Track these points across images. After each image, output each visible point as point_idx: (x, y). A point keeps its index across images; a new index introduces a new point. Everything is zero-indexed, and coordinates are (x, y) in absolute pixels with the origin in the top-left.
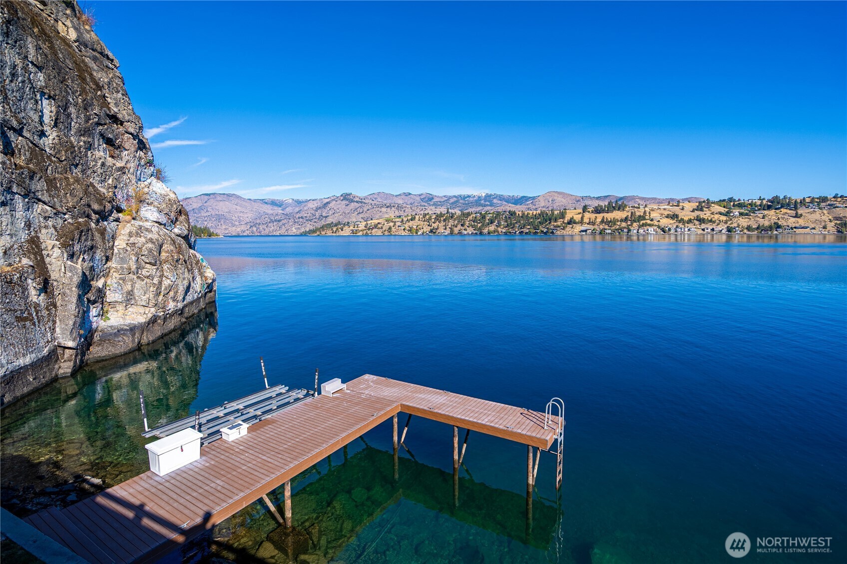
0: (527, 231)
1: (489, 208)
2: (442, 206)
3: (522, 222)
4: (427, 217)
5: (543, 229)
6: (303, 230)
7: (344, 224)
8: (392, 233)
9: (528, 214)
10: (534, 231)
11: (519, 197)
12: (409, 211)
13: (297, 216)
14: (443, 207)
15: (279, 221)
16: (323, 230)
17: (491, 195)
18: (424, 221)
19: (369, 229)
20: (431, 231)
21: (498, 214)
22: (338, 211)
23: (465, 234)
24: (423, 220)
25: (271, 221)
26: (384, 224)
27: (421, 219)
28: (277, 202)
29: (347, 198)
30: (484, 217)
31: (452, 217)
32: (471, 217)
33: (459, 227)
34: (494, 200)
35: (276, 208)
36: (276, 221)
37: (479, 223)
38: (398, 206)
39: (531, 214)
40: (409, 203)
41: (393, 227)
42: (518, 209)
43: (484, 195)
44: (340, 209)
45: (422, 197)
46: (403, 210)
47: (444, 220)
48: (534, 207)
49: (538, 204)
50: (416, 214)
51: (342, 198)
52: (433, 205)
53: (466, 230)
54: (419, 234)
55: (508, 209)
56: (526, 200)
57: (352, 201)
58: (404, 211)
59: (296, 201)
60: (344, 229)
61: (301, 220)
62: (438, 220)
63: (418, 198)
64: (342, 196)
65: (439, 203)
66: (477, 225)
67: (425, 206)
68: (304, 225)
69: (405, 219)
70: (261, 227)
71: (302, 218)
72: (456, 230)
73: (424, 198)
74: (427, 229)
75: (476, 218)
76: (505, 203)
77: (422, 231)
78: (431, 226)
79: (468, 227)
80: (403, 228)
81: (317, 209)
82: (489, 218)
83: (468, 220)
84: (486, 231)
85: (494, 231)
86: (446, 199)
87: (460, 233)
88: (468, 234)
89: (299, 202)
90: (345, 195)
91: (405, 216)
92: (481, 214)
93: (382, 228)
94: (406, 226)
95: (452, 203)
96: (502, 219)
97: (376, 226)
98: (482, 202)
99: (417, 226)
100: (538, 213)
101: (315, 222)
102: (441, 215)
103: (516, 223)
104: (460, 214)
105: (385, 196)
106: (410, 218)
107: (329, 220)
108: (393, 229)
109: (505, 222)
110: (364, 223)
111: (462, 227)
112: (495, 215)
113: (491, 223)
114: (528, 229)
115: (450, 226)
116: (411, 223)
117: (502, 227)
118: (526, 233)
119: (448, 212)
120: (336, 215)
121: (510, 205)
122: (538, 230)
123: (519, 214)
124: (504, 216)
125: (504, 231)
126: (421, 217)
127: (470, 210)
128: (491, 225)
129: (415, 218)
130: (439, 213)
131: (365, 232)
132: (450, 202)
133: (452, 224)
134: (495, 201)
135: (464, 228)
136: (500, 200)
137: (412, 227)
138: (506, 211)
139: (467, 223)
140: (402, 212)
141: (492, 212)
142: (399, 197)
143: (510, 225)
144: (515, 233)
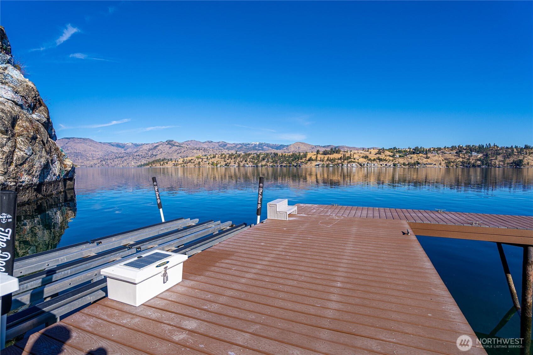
0: (285, 165)
1: (261, 151)
2: (232, 149)
3: (282, 160)
4: (224, 156)
5: (294, 164)
6: (139, 164)
7: (168, 160)
8: (200, 166)
9: (285, 155)
10: (289, 165)
11: (279, 145)
13: (135, 155)
14: (233, 151)
15: (122, 157)
16: (154, 164)
17: (262, 144)
18: (221, 158)
19: (185, 163)
20: (226, 165)
21: (267, 154)
22: (164, 151)
23: (247, 167)
24: (221, 157)
25: (116, 158)
26: (195, 160)
27: (219, 157)
28: (121, 145)
29: (170, 143)
30: (258, 156)
31: (239, 156)
32: (251, 156)
33: (244, 162)
34: (264, 147)
35: (120, 149)
36: (120, 157)
37: (256, 160)
38: (204, 149)
39: (287, 155)
40: (211, 147)
42: (280, 152)
43: (258, 143)
44: (165, 150)
45: (219, 144)
46: (207, 152)
47: (234, 158)
48: (288, 151)
49: (290, 150)
50: (216, 154)
51: (167, 143)
52: (226, 149)
53: (248, 164)
54: (218, 166)
55: (273, 152)
56: (283, 147)
57: (174, 145)
58: (208, 152)
59: (134, 145)
60: (168, 163)
61: (138, 157)
62: (230, 158)
63: (217, 145)
64: (167, 142)
65: (230, 148)
66: (255, 161)
67: (221, 149)
68: (140, 161)
69: (209, 157)
70: (109, 162)
71: (139, 155)
72: (242, 164)
73: (221, 145)
74: (223, 163)
75: (254, 157)
76: (270, 148)
77: (220, 164)
78: (226, 162)
79: (249, 162)
80: (208, 162)
81: (149, 150)
82: (262, 157)
83: (249, 158)
84: (260, 165)
85: (265, 165)
86: (235, 145)
87: (244, 166)
88: (249, 167)
89: (136, 145)
90: (169, 142)
91: (209, 155)
92: (257, 154)
93: (194, 162)
94: (210, 161)
95: (239, 148)
97: (190, 161)
98: (257, 148)
99: (217, 161)
100: (291, 154)
101: (148, 158)
102: (232, 155)
103: (278, 160)
104: (244, 154)
105: (196, 143)
106: (212, 156)
107: (158, 157)
108: (201, 163)
109: (271, 159)
110: (182, 159)
111: (245, 163)
112: (265, 155)
113: (263, 160)
114: (286, 163)
115: (238, 162)
116: (213, 160)
117: (270, 162)
119: (236, 153)
120: (163, 154)
121: (274, 150)
122: (291, 164)
123: (280, 155)
124: (271, 156)
125: (271, 165)
126: (219, 156)
127: (250, 152)
128: (263, 161)
129: (215, 156)
130: (231, 154)
131: (183, 165)
132: (237, 147)
133: (239, 160)
134: (265, 147)
135: (246, 163)
136: (268, 147)
137: (214, 162)
138: (271, 153)
139: (249, 160)
140: (207, 153)
141: (263, 153)
142: (205, 143)
143: (274, 161)
144: (278, 166)
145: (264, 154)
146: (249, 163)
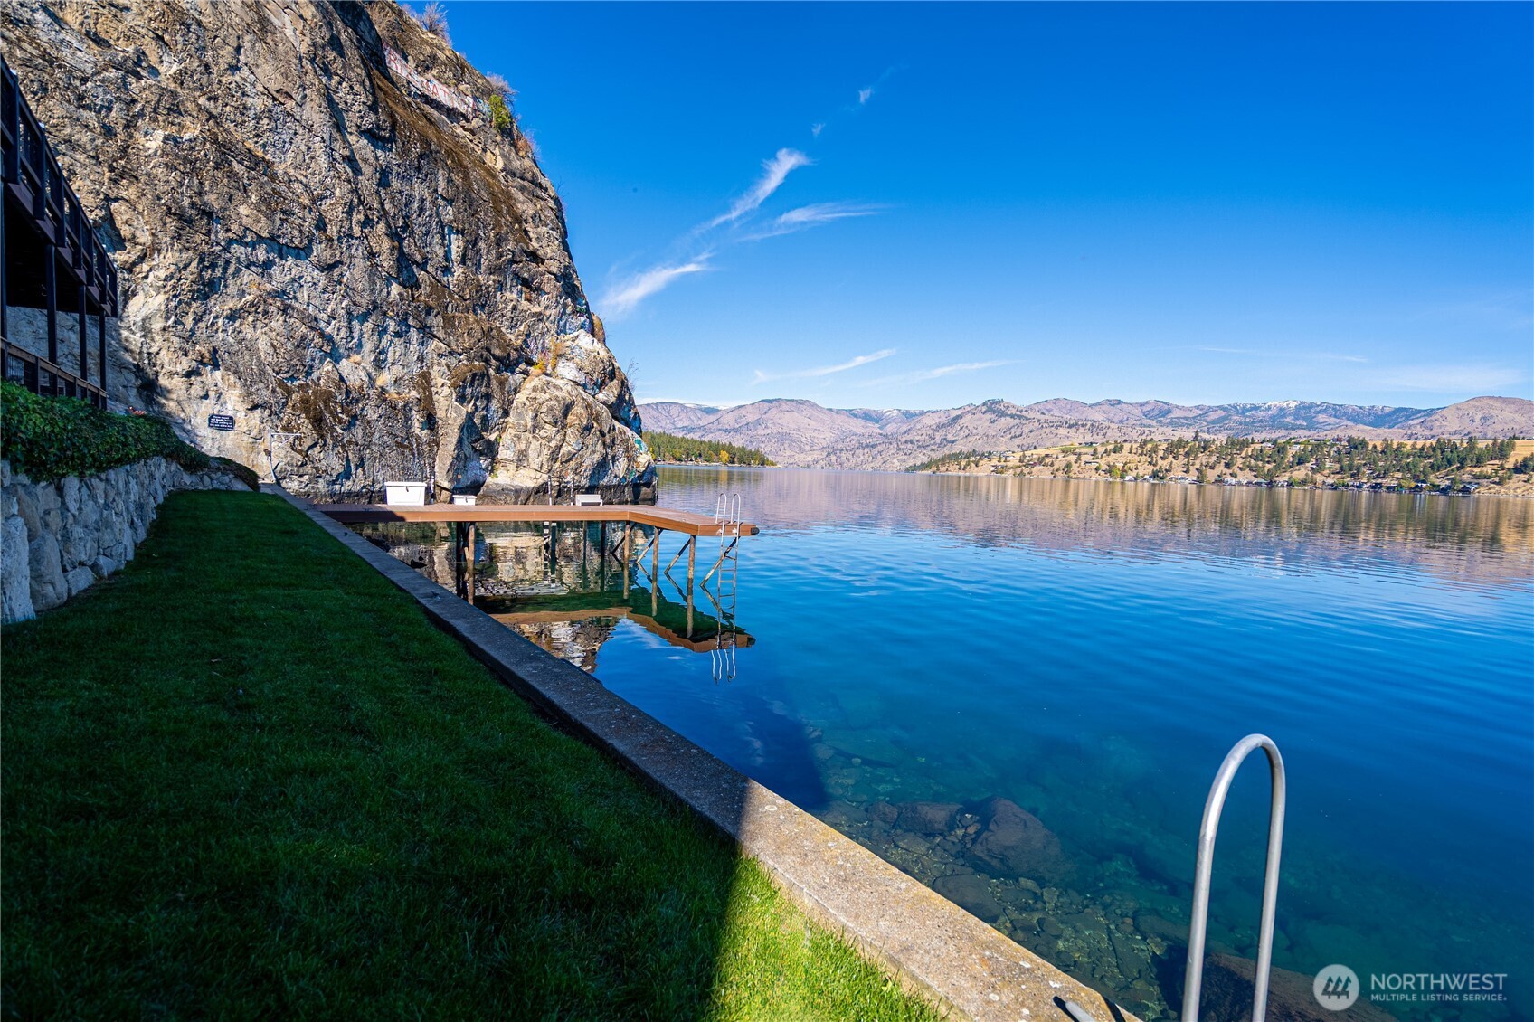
0: (1394, 483)
2: (1186, 425)
3: (1381, 464)
4: (1149, 446)
5: (1437, 482)
6: (911, 463)
7: (983, 454)
8: (1071, 474)
9: (1400, 446)
10: (1413, 484)
11: (1387, 410)
12: (1114, 436)
13: (904, 440)
14: (1189, 429)
15: (874, 446)
16: (944, 464)
17: (1312, 405)
18: (1141, 454)
19: (1026, 466)
20: (1154, 475)
21: (1320, 445)
22: (975, 431)
23: (1231, 484)
24: (1140, 452)
25: (861, 446)
26: (1057, 458)
27: (1134, 451)
28: (873, 414)
29: (994, 408)
30: (1281, 450)
31: (1205, 448)
32: (1250, 450)
33: (1220, 468)
34: (1320, 416)
35: (870, 424)
36: (868, 446)
37: (1268, 462)
38: (1092, 425)
39: (1409, 447)
40: (1116, 420)
41: (1074, 464)
42: (1375, 437)
43: (1293, 404)
44: (979, 429)
45: (1145, 409)
46: (1102, 433)
47: (1187, 455)
48: (1427, 432)
49: (1440, 427)
50: (1125, 441)
51: (984, 409)
52: (1168, 425)
53: (1236, 476)
54: (1127, 478)
55: (1355, 435)
56: (1408, 418)
57: (1003, 414)
58: (1104, 435)
59: (903, 414)
60: (980, 463)
61: (909, 446)
62: (1172, 452)
63: (1137, 411)
64: (984, 404)
65: (1183, 421)
66: (1263, 467)
67: (1150, 426)
68: (913, 455)
69: (1101, 450)
70: (844, 455)
71: (911, 442)
72: (1211, 475)
73: (1150, 411)
74: (1146, 470)
75: (1261, 451)
76: (1346, 422)
77: (1134, 473)
78: (1155, 465)
79: (1241, 469)
80: (1094, 466)
81: (939, 427)
82: (1294, 452)
83: (1243, 454)
84: (1283, 478)
85: (1304, 482)
86: (1201, 412)
87: (1220, 481)
88: (1240, 484)
89: (909, 415)
90: (991, 404)
91: (1102, 444)
92: (1276, 443)
93: (1052, 465)
94: (1103, 463)
95: (1214, 422)
96: (1329, 455)
97: (1041, 461)
98: (1287, 420)
99: (1126, 464)
100: (1428, 445)
101: (933, 450)
102: (1181, 443)
103: (1365, 464)
104: (1225, 442)
105: (1069, 406)
106: (1111, 447)
107: (956, 449)
108: (1075, 468)
109: (1334, 462)
110: (1018, 455)
111: (1226, 470)
112: (1310, 447)
113: (1298, 464)
114: (1398, 478)
115: (1198, 467)
116: (1112, 458)
117: (1326, 472)
118: (1390, 489)
119: (1196, 438)
120: (970, 439)
121: (1361, 426)
122: (1424, 482)
123: (1375, 447)
124: (1335, 449)
125: (1330, 481)
126: (1135, 446)
127: (1251, 436)
128: (1297, 467)
129: (1122, 447)
130: (1177, 440)
131: (1018, 470)
132: (1209, 419)
133: (1204, 462)
134: (1321, 418)
135: (1231, 471)
136: (1335, 416)
137: (1114, 466)
138: (1339, 440)
139: (1239, 461)
140: (1100, 436)
141: (1304, 440)
142: (1097, 408)
143: (1347, 469)
144: (1359, 487)
145: (1308, 442)
146: (1239, 472)
